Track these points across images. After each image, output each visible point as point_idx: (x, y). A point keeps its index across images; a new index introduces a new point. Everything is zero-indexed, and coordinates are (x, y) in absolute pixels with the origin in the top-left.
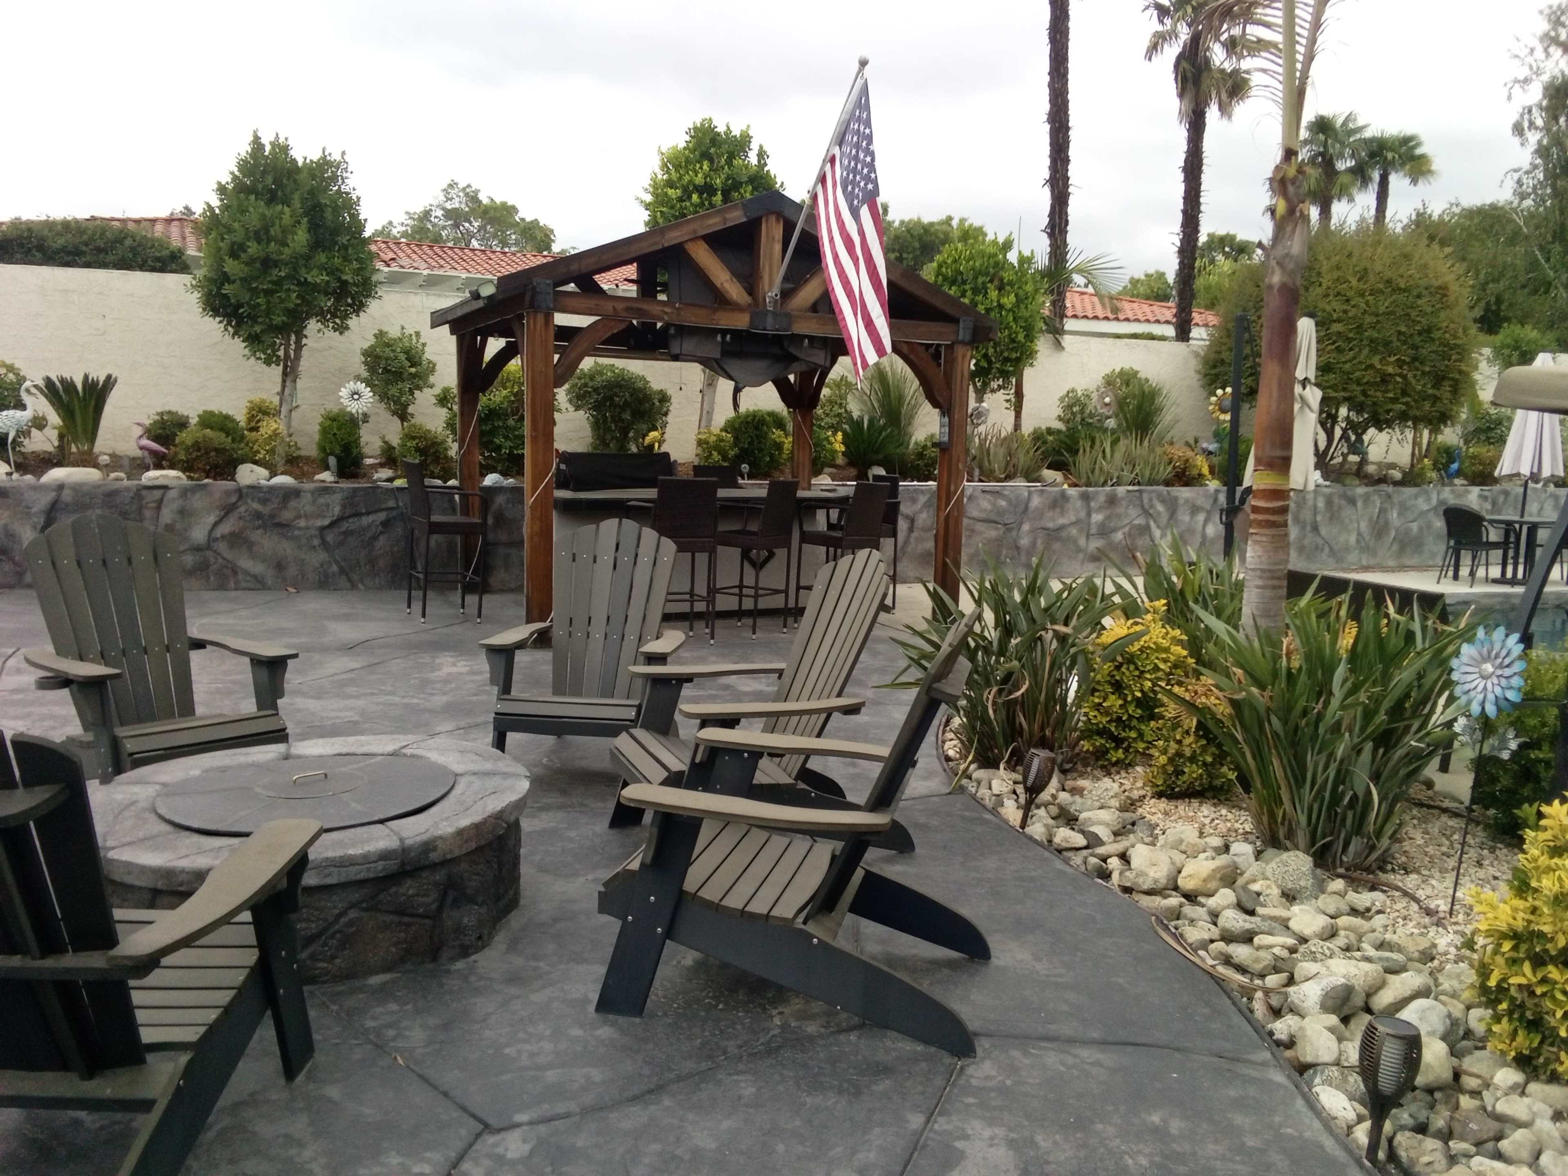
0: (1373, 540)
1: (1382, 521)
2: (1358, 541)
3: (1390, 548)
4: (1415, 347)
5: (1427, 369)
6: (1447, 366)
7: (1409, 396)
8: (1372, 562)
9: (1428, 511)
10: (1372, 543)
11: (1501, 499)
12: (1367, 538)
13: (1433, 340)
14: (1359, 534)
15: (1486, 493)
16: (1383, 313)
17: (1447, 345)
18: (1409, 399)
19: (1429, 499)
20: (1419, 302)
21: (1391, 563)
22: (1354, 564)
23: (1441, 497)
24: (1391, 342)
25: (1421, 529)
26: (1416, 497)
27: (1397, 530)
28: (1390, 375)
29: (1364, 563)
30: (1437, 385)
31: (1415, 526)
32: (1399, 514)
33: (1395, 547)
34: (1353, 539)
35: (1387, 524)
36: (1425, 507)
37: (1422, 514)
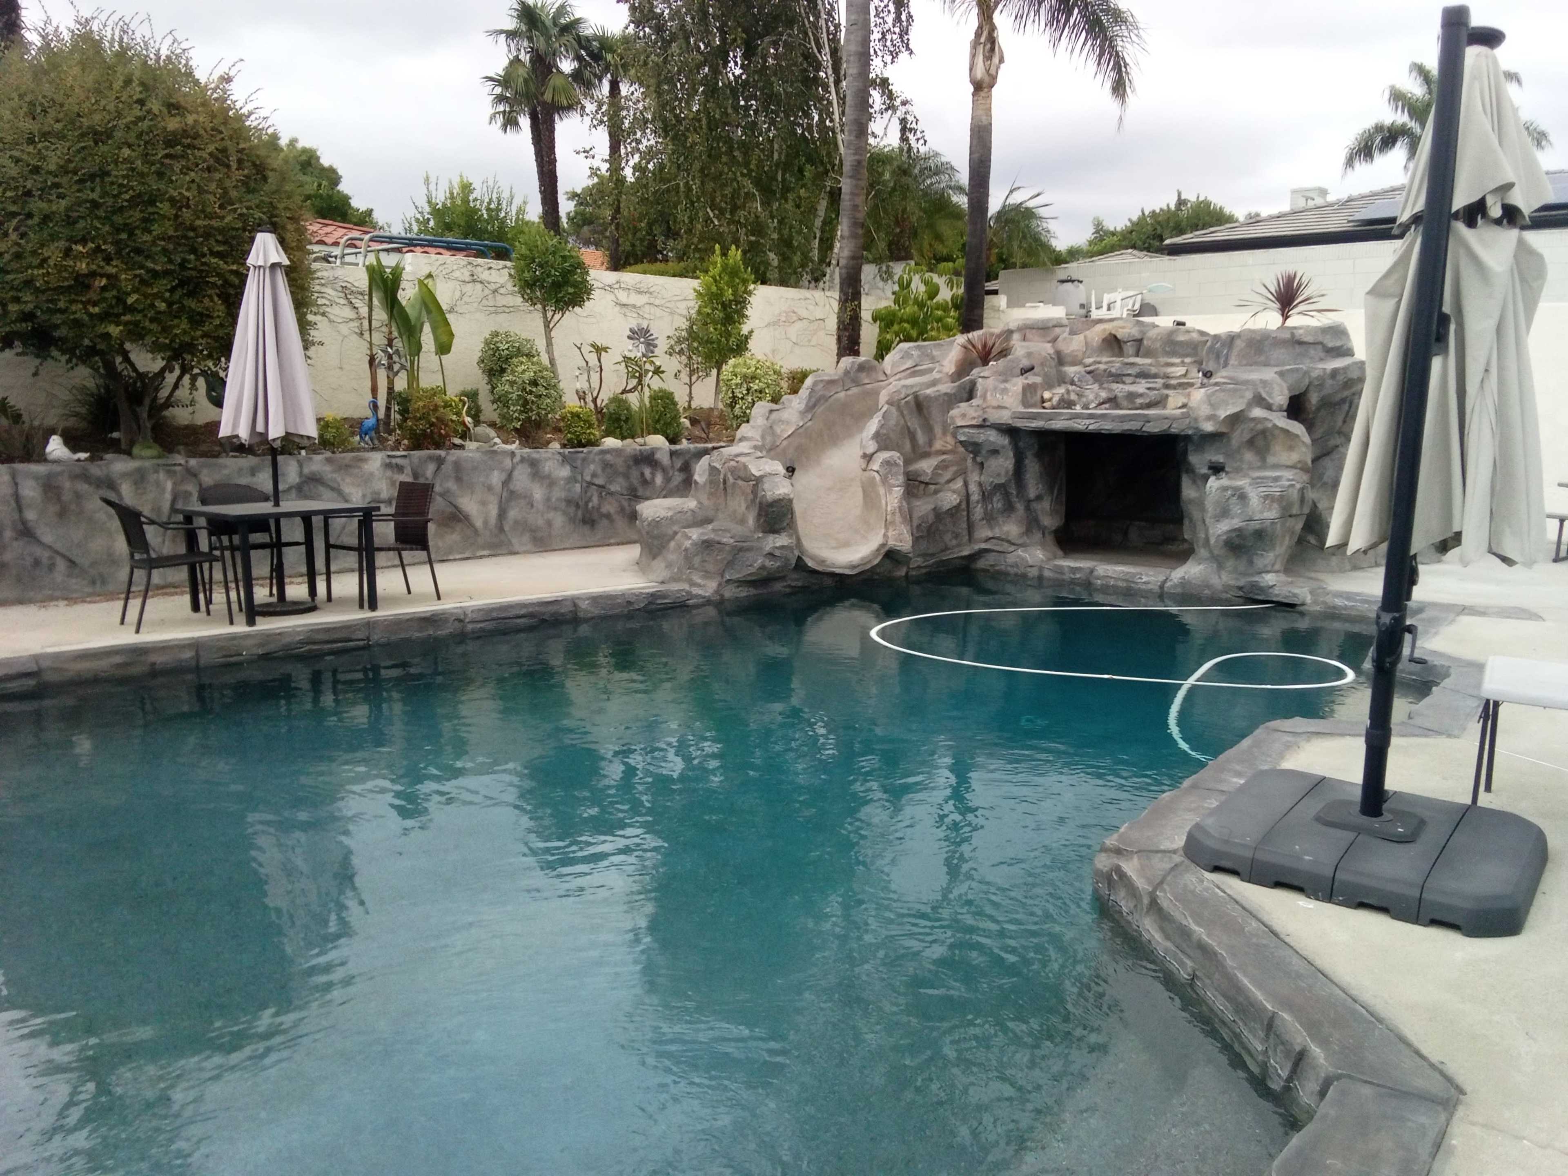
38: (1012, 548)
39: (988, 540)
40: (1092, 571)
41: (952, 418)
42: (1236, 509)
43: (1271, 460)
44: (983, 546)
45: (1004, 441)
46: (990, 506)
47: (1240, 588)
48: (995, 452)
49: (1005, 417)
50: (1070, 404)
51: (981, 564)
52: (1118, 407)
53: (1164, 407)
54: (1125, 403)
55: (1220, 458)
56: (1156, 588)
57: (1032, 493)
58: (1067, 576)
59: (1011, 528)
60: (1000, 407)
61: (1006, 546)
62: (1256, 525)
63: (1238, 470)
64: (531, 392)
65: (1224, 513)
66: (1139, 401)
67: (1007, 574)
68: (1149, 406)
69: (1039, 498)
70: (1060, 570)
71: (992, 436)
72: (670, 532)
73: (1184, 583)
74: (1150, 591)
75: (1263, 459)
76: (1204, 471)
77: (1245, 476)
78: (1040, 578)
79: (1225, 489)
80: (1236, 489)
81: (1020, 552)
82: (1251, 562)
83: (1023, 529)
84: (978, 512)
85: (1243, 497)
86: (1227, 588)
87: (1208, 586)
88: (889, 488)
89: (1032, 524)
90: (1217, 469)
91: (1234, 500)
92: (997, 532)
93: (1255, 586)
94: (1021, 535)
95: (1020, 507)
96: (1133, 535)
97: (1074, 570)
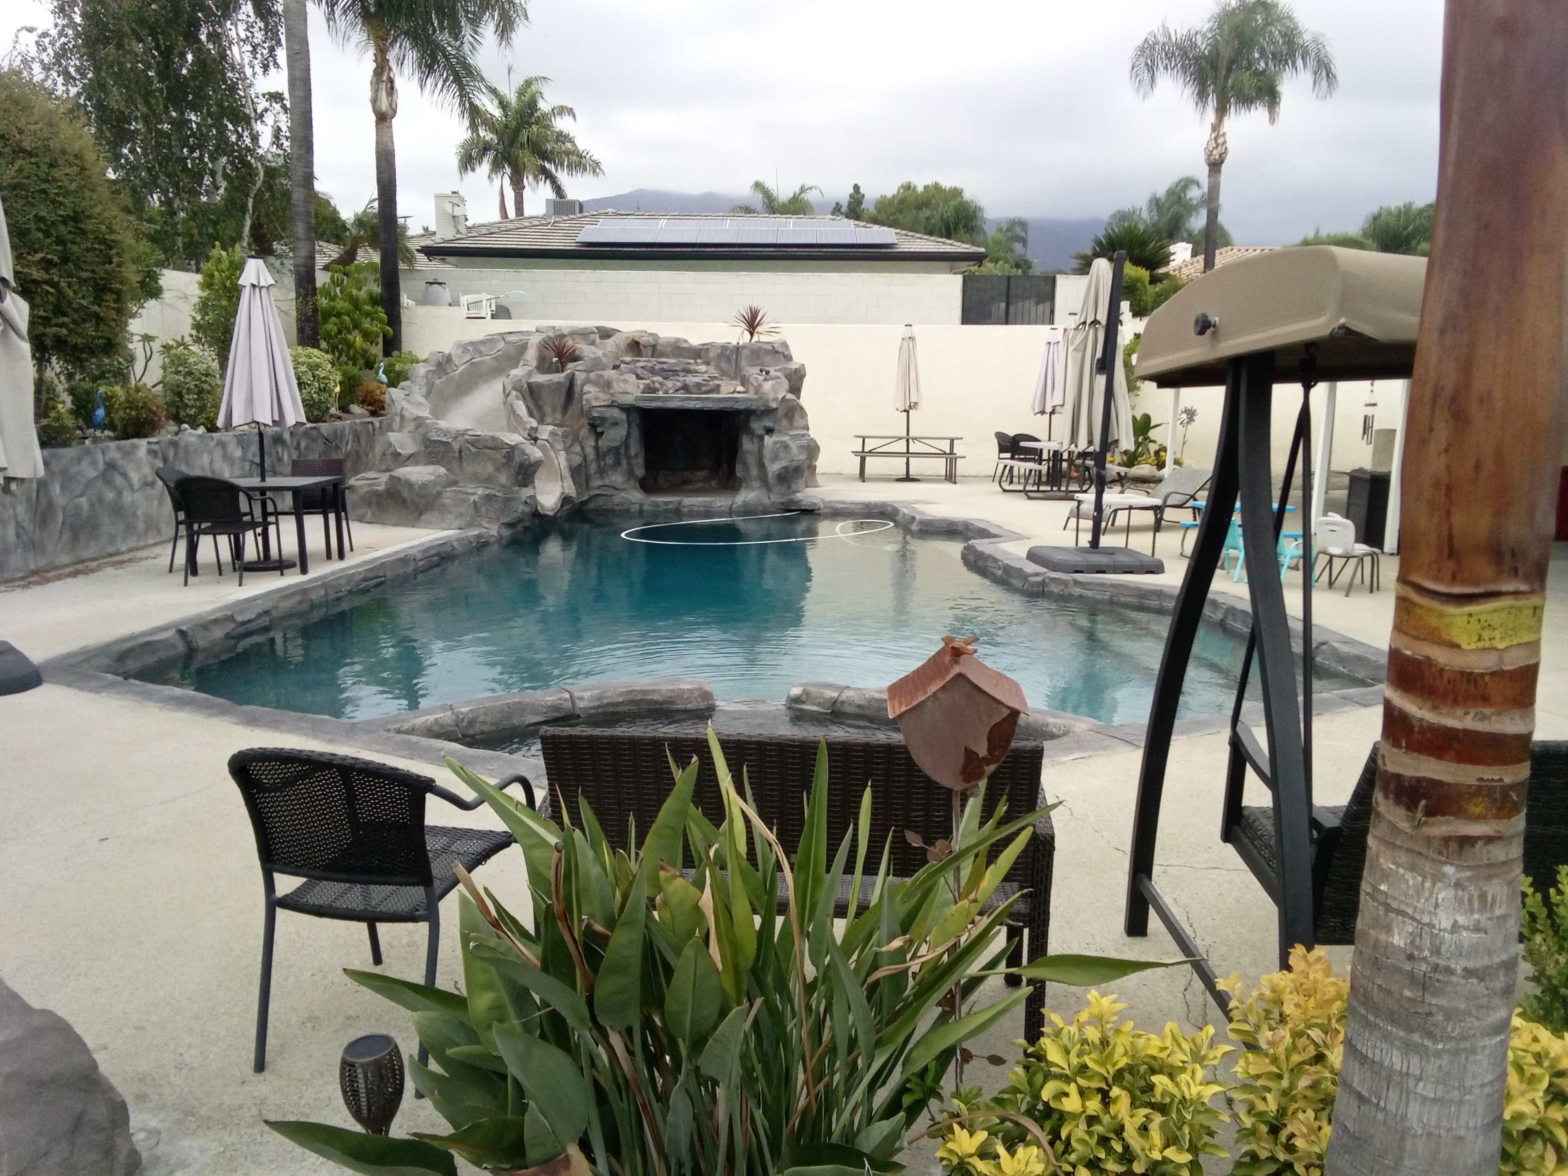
0: (37, 531)
1: (43, 501)
2: (18, 536)
3: (60, 538)
4: (61, 241)
5: (85, 275)
6: (107, 272)
7: (65, 314)
8: (42, 562)
9: (96, 478)
10: (36, 537)
11: (171, 453)
12: (29, 527)
13: (83, 232)
14: (18, 524)
15: (154, 447)
16: (9, 186)
17: (104, 241)
18: (66, 319)
19: (94, 463)
20: (56, 173)
21: (65, 559)
22: (18, 570)
23: (107, 458)
24: (28, 231)
25: (92, 505)
26: (79, 460)
27: (64, 509)
28: (34, 281)
29: (32, 566)
30: (98, 299)
31: (83, 501)
32: (62, 487)
33: (67, 536)
34: (11, 533)
35: (51, 504)
36: (92, 474)
37: (90, 483)
38: (616, 492)
39: (599, 487)
40: (680, 503)
41: (587, 400)
42: (782, 455)
43: (795, 424)
44: (596, 492)
45: (623, 416)
46: (602, 463)
47: (782, 504)
48: (615, 424)
49: (629, 400)
50: (655, 390)
51: (592, 505)
52: (688, 392)
53: (718, 393)
54: (694, 390)
55: (770, 424)
56: (727, 510)
57: (633, 452)
58: (663, 507)
59: (617, 478)
60: (624, 393)
61: (611, 491)
62: (795, 464)
63: (780, 432)
64: (205, 382)
65: (775, 458)
66: (704, 389)
67: (615, 511)
68: (709, 392)
69: (636, 455)
70: (656, 504)
71: (616, 413)
72: (434, 492)
73: (745, 504)
74: (723, 512)
75: (792, 424)
76: (761, 432)
77: (785, 434)
78: (641, 511)
79: (776, 443)
80: (782, 442)
81: (623, 494)
82: (789, 487)
83: (625, 478)
84: (593, 468)
85: (786, 447)
86: (773, 505)
87: (762, 504)
88: (557, 452)
89: (630, 473)
90: (770, 431)
91: (781, 450)
92: (607, 481)
93: (792, 502)
94: (623, 483)
95: (624, 462)
96: (661, 481)
97: (666, 503)
